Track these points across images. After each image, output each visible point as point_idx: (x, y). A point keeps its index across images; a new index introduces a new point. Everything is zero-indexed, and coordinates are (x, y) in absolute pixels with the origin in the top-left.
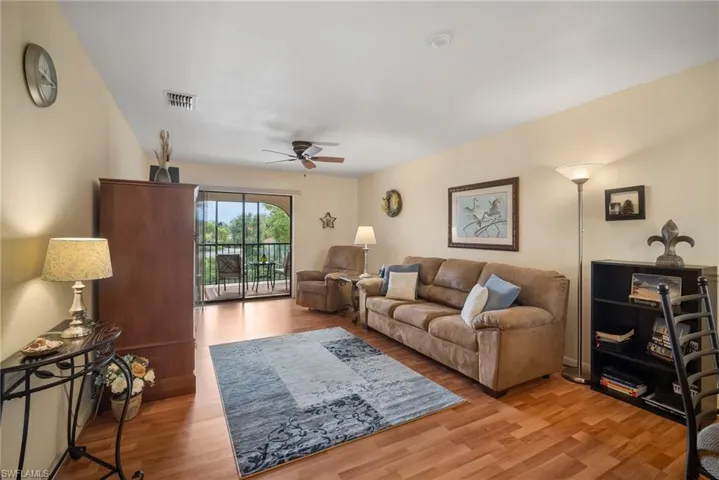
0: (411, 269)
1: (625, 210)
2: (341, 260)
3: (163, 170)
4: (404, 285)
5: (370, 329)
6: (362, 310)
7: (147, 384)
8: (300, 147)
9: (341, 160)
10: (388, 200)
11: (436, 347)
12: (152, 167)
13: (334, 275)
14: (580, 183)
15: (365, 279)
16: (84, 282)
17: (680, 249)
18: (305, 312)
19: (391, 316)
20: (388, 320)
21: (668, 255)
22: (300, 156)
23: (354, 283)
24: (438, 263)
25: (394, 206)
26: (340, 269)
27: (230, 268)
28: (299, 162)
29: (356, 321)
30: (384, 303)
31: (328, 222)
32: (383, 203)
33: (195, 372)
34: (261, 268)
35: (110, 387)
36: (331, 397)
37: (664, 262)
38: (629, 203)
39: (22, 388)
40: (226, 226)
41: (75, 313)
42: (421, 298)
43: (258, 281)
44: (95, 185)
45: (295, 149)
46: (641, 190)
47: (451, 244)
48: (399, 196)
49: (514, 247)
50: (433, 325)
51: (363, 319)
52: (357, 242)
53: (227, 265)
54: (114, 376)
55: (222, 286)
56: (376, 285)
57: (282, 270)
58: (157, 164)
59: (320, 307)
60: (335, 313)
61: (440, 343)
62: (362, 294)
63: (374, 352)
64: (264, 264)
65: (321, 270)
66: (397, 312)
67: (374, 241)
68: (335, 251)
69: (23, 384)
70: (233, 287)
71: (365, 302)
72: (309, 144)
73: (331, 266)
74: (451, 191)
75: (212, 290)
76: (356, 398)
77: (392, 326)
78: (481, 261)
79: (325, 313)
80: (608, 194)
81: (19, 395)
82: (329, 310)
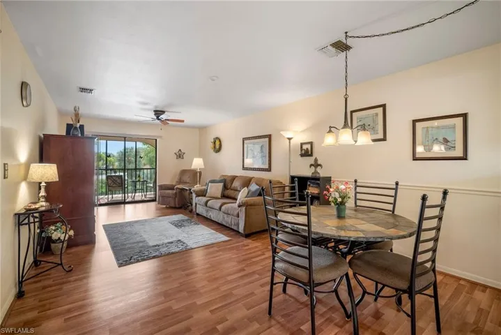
0: (220, 182)
1: (307, 152)
2: (186, 178)
3: (76, 128)
4: (216, 189)
5: (198, 214)
6: (194, 205)
7: (70, 236)
8: (158, 113)
9: (183, 121)
10: (215, 143)
11: (224, 218)
12: (68, 125)
13: (180, 186)
14: (290, 139)
15: (197, 187)
16: (46, 183)
17: (319, 169)
18: (163, 208)
19: (206, 206)
20: (205, 207)
21: (316, 172)
22: (158, 118)
23: (190, 190)
24: (234, 178)
25: (217, 147)
26: (185, 183)
27: (116, 184)
28: (158, 121)
29: (191, 211)
30: (204, 199)
31: (180, 155)
32: (212, 145)
33: (95, 233)
34: (138, 183)
35: (51, 237)
36: (166, 241)
37: (314, 175)
38: (307, 149)
39: (26, 221)
40: (114, 156)
41: (42, 196)
42: (224, 196)
43: (135, 193)
44: (40, 137)
45: (155, 114)
46: (311, 143)
47: (244, 168)
48: (220, 141)
49: (269, 170)
50: (223, 208)
51: (194, 210)
52: (193, 167)
53: (114, 182)
54: (53, 231)
55: (110, 196)
56: (201, 191)
57: (152, 185)
58: (72, 123)
59: (173, 205)
60: (180, 208)
61: (226, 216)
62: (194, 195)
63: (196, 224)
64: (139, 181)
65: (174, 184)
66: (209, 203)
67: (203, 167)
68: (183, 172)
69: (27, 219)
70: (118, 196)
71: (195, 200)
72: (163, 112)
73: (180, 182)
74: (244, 139)
75: (104, 199)
76: (179, 241)
77: (207, 211)
78: (252, 176)
79: (175, 208)
80: (302, 144)
81: (26, 224)
82: (177, 206)
